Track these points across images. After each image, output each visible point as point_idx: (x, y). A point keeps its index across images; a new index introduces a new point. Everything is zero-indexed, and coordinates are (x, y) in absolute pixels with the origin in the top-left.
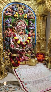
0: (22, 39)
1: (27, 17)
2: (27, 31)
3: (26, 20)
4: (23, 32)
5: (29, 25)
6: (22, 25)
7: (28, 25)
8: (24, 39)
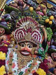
0: (16, 68)
1: (51, 22)
2: (41, 49)
3: (47, 29)
4: (30, 49)
5: (53, 41)
6: (29, 30)
7: (49, 39)
8: (23, 70)
